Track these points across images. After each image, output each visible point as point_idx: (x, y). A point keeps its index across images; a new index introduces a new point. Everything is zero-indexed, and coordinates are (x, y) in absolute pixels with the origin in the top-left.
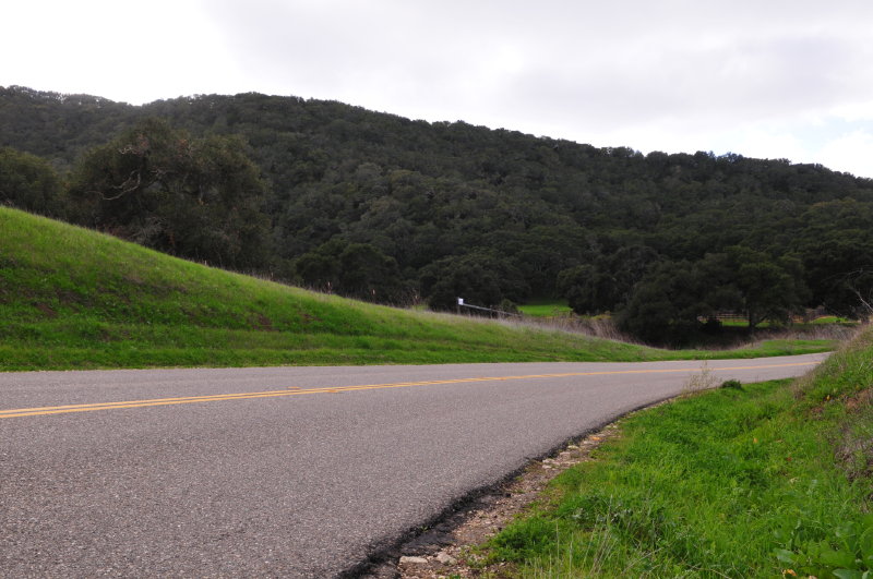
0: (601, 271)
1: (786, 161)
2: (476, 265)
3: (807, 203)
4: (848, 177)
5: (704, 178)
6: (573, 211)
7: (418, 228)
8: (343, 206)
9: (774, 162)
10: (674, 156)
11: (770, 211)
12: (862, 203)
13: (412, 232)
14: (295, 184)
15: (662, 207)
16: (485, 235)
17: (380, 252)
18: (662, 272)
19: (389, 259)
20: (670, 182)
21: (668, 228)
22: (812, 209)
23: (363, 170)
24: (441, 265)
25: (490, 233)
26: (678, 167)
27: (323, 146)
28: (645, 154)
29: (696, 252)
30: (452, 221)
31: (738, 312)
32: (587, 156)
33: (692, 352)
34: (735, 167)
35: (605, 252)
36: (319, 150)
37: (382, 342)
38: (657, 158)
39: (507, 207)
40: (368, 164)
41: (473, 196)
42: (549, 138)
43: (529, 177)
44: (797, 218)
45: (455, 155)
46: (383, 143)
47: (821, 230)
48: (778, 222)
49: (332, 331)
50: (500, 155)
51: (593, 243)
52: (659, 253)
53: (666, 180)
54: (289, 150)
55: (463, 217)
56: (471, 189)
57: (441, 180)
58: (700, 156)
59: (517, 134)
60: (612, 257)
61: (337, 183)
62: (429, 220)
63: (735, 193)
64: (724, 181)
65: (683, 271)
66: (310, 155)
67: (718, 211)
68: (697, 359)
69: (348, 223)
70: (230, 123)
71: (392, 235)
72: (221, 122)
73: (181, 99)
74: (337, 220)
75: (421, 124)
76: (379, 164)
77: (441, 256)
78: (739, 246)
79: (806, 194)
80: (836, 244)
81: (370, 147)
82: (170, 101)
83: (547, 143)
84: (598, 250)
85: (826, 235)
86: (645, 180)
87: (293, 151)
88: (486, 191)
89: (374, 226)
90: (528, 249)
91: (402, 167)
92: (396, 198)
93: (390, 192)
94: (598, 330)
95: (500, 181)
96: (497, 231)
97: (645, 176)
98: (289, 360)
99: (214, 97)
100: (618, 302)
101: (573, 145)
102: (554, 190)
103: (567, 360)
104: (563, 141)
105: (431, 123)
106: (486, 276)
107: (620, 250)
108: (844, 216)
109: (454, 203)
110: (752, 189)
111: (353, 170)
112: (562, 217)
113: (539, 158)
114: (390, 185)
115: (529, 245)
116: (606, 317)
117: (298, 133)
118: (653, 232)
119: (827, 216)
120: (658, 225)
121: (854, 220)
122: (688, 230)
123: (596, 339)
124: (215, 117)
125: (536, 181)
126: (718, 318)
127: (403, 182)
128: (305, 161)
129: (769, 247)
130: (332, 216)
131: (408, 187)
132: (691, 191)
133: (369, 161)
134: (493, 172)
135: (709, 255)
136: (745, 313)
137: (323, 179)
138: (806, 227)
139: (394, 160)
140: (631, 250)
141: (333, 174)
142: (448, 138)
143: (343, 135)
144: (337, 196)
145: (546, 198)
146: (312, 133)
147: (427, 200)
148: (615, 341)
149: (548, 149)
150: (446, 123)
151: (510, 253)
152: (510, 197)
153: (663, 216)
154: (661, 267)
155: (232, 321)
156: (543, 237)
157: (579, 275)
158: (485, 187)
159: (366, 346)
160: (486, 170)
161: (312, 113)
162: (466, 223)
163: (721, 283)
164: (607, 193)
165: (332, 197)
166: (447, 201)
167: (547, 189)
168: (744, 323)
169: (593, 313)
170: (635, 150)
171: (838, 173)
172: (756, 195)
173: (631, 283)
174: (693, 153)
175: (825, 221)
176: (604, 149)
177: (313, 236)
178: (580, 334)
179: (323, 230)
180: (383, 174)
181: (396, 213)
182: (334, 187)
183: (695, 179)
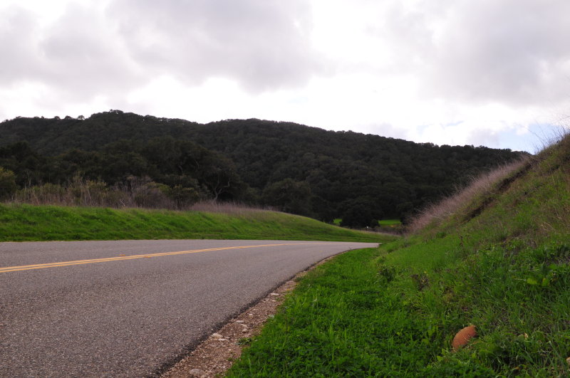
5: (468, 159)
6: (404, 175)
7: (332, 183)
9: (503, 150)
13: (329, 185)
14: (275, 162)
15: (447, 173)
20: (452, 160)
23: (307, 156)
25: (365, 187)
26: (455, 153)
28: (440, 146)
30: (348, 181)
32: (411, 147)
34: (484, 152)
36: (286, 146)
38: (445, 148)
39: (373, 174)
40: (308, 153)
43: (383, 158)
45: (348, 148)
46: (314, 142)
50: (369, 147)
51: (413, 191)
53: (449, 159)
56: (356, 165)
57: (342, 161)
58: (467, 148)
59: (377, 137)
62: (337, 180)
64: (478, 160)
66: (282, 148)
70: (245, 133)
71: (320, 187)
72: (241, 133)
75: (332, 133)
76: (313, 153)
77: (345, 198)
81: (309, 145)
82: (217, 122)
87: (274, 146)
89: (312, 182)
91: (325, 154)
92: (322, 169)
93: (319, 167)
95: (369, 160)
96: (369, 185)
97: (439, 157)
101: (404, 141)
102: (395, 165)
104: (399, 139)
105: (336, 132)
109: (349, 172)
111: (301, 155)
112: (399, 178)
113: (388, 149)
114: (319, 163)
115: (383, 192)
117: (276, 138)
124: (238, 131)
125: (386, 160)
127: (325, 162)
128: (280, 151)
131: (328, 164)
132: (461, 165)
134: (366, 156)
137: (288, 160)
139: (320, 151)
141: (293, 158)
142: (344, 139)
143: (296, 139)
145: (391, 169)
147: (336, 170)
149: (392, 144)
151: (375, 196)
152: (374, 169)
156: (389, 189)
158: (362, 164)
160: (362, 155)
161: (282, 128)
162: (354, 181)
164: (420, 166)
165: (293, 169)
167: (392, 165)
174: (463, 146)
176: (420, 144)
180: (316, 158)
181: (322, 177)
182: (294, 164)
183: (465, 159)
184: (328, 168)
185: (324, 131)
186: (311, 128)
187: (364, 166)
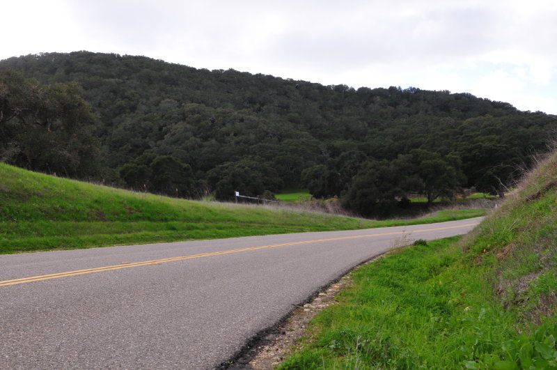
0: (330, 168)
1: (447, 92)
2: (247, 168)
3: (462, 119)
4: (487, 101)
5: (395, 104)
6: (310, 129)
7: (205, 143)
8: (151, 129)
9: (440, 93)
10: (376, 90)
11: (438, 124)
12: (497, 118)
13: (200, 146)
14: (117, 115)
15: (369, 124)
16: (251, 147)
17: (179, 161)
18: (370, 168)
19: (186, 165)
20: (374, 108)
21: (374, 138)
22: (465, 123)
23: (165, 104)
24: (222, 169)
25: (255, 146)
26: (378, 97)
27: (135, 88)
28: (356, 89)
29: (392, 154)
30: (228, 138)
31: (421, 193)
32: (317, 91)
33: (392, 221)
34: (415, 96)
35: (332, 155)
36: (133, 91)
37: (185, 225)
38: (364, 91)
39: (266, 128)
40: (168, 100)
41: (242, 120)
42: (292, 80)
43: (279, 106)
44: (456, 130)
45: (228, 92)
46: (177, 85)
47: (471, 136)
48: (443, 132)
49: (149, 219)
50: (259, 92)
51: (324, 150)
52: (368, 155)
53: (370, 106)
54: (111, 91)
55: (235, 135)
56: (240, 115)
57: (219, 110)
58: (392, 89)
59: (270, 77)
60: (337, 159)
61: (146, 113)
62: (212, 138)
63: (416, 114)
64: (408, 106)
65: (384, 167)
66: (126, 94)
67: (404, 126)
68: (396, 225)
69: (155, 142)
70: (67, 72)
71: (187, 149)
72: (60, 72)
73: (30, 57)
74: (147, 139)
75: (204, 72)
76: (175, 100)
77: (221, 162)
78: (419, 149)
79: (461, 113)
80: (481, 146)
81: (169, 88)
82: (22, 58)
83: (291, 83)
84: (328, 155)
85: (475, 139)
86: (357, 106)
87: (115, 92)
88: (251, 117)
89: (174, 143)
90: (281, 155)
91: (192, 101)
92: (188, 123)
93: (184, 119)
94: (330, 209)
95: (259, 110)
96: (260, 144)
97: (357, 104)
98: (119, 242)
99: (55, 55)
100: (342, 189)
101: (308, 84)
102: (297, 115)
103: (311, 231)
104: (302, 81)
105: (211, 70)
106: (253, 174)
107: (342, 154)
108: (486, 127)
109: (229, 126)
110: (427, 111)
112: (303, 133)
113: (286, 93)
114: (184, 114)
115: (282, 153)
116: (335, 200)
117: (117, 79)
118: (363, 141)
119: (475, 127)
120: (367, 137)
121: (492, 129)
122: (386, 139)
123: (329, 215)
124: (56, 69)
125: (284, 108)
126: (408, 198)
127: (193, 112)
128: (123, 98)
129: (439, 149)
130: (144, 138)
131: (196, 115)
132: (387, 113)
133: (169, 97)
134: (255, 103)
135: (400, 156)
136: (425, 194)
137: (136, 112)
138: (462, 134)
139: (186, 97)
140: (350, 154)
141: (144, 108)
142: (222, 81)
143: (150, 80)
144: (147, 122)
145: (292, 120)
146: (127, 79)
147: (210, 124)
148: (341, 216)
149: (292, 87)
150: (222, 70)
151: (269, 158)
152: (268, 121)
153: (370, 130)
154: (370, 164)
155: (77, 215)
156: (291, 147)
157: (316, 171)
158: (250, 114)
159: (173, 229)
160: (250, 102)
161: (127, 65)
162: (237, 139)
163: (409, 174)
164: (332, 116)
165: (143, 124)
166: (224, 124)
167: (293, 115)
168: (425, 200)
169: (326, 198)
170: (349, 87)
171: (481, 99)
172: (429, 114)
173: (351, 177)
174: (387, 88)
175: (473, 131)
176: (329, 87)
177: (131, 151)
178: (318, 213)
179: (137, 146)
180: (179, 107)
181: (189, 134)
182: (144, 116)
183: (390, 105)
184: (198, 121)
186: (173, 65)
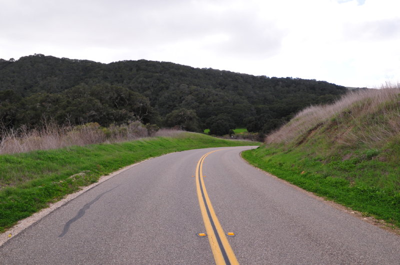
1: (315, 80)
4: (334, 85)
6: (248, 98)
7: (201, 105)
8: (176, 98)
9: (311, 81)
11: (307, 98)
13: (198, 107)
14: (160, 91)
15: (275, 96)
16: (221, 107)
20: (278, 88)
21: (277, 103)
22: (319, 98)
23: (182, 86)
26: (281, 82)
28: (270, 78)
30: (211, 103)
32: (252, 79)
34: (299, 82)
36: (167, 80)
38: (274, 79)
39: (227, 98)
43: (233, 87)
45: (209, 80)
46: (186, 77)
50: (224, 80)
51: (253, 109)
54: (157, 80)
56: (216, 92)
57: (207, 89)
59: (229, 72)
60: (259, 116)
62: (203, 103)
63: (298, 91)
64: (295, 87)
66: (164, 81)
67: (292, 98)
70: (137, 71)
73: (120, 62)
75: (198, 69)
76: (187, 84)
79: (320, 91)
81: (183, 78)
82: (116, 62)
83: (239, 75)
84: (255, 112)
90: (234, 112)
91: (194, 85)
92: (193, 96)
95: (224, 88)
96: (225, 106)
97: (270, 86)
99: (131, 61)
100: (260, 129)
101: (247, 75)
104: (244, 74)
105: (201, 68)
109: (211, 98)
111: (178, 86)
112: (244, 100)
113: (236, 80)
114: (191, 91)
116: (257, 134)
117: (160, 74)
118: (272, 105)
119: (323, 100)
120: (274, 103)
122: (283, 104)
124: (132, 69)
125: (236, 88)
130: (173, 102)
131: (196, 92)
132: (284, 91)
133: (183, 83)
134: (222, 85)
137: (169, 89)
139: (191, 83)
141: (172, 88)
142: (207, 74)
143: (174, 74)
144: (174, 95)
145: (240, 94)
146: (164, 74)
147: (203, 96)
150: (206, 68)
152: (228, 95)
153: (275, 100)
156: (239, 108)
157: (250, 120)
161: (163, 67)
162: (215, 103)
164: (258, 92)
167: (240, 91)
171: (331, 84)
172: (305, 92)
174: (286, 77)
176: (257, 76)
180: (188, 88)
181: (193, 101)
182: (173, 92)
183: (286, 87)
184: (197, 95)
185: (193, 69)
186: (184, 66)
187: (221, 93)
